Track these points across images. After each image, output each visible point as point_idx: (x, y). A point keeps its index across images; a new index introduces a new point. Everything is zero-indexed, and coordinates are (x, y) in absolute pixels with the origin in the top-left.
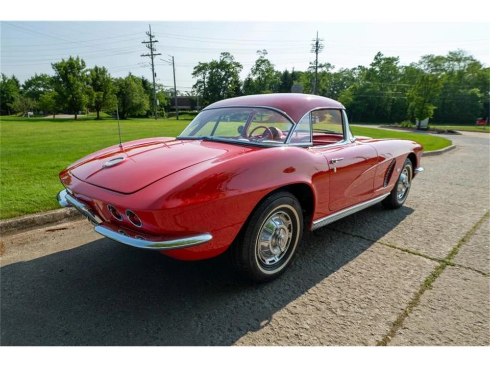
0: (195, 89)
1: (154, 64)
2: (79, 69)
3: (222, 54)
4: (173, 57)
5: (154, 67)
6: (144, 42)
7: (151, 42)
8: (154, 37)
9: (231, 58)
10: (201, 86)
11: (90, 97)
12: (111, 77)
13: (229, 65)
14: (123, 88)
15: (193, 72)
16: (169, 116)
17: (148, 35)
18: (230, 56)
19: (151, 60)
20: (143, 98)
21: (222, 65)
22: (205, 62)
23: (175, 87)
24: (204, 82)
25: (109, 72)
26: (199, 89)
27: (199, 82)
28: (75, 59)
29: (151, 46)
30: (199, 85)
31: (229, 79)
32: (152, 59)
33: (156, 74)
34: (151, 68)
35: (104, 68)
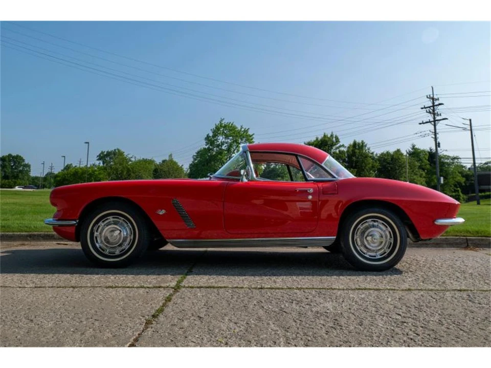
1: (437, 131)
2: (332, 145)
4: (470, 120)
5: (438, 136)
6: (425, 108)
7: (433, 106)
8: (438, 99)
12: (371, 152)
14: (388, 163)
17: (430, 98)
19: (433, 126)
20: (416, 174)
23: (474, 158)
25: (368, 146)
28: (329, 136)
29: (434, 110)
32: (435, 126)
33: (439, 143)
34: (434, 136)
35: (363, 142)
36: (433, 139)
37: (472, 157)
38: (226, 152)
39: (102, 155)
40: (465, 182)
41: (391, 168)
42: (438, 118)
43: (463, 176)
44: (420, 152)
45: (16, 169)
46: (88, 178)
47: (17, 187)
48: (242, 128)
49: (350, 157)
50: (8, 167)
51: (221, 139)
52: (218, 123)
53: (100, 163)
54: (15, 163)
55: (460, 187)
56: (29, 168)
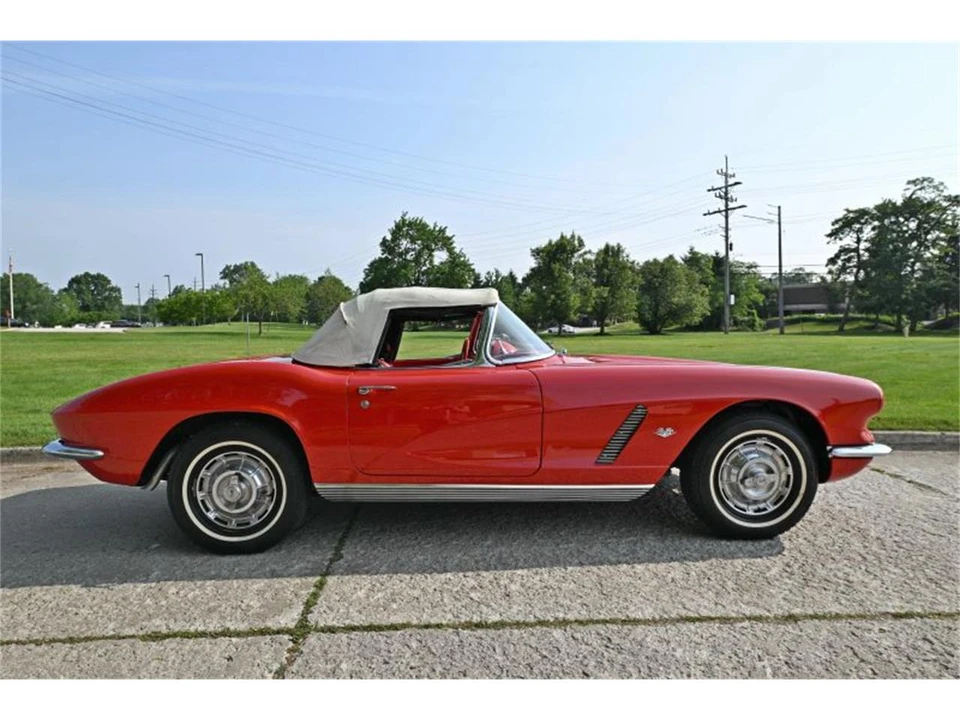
0: (834, 268)
1: (730, 226)
2: (574, 251)
3: (909, 183)
4: (779, 208)
5: (730, 233)
6: (714, 190)
7: (726, 187)
8: (734, 176)
9: (936, 187)
10: (849, 260)
11: (586, 298)
12: (631, 260)
13: (931, 204)
14: (655, 277)
15: (829, 232)
16: (770, 326)
17: (722, 174)
18: (936, 183)
19: (724, 219)
20: (697, 292)
21: (911, 207)
22: (862, 207)
23: (780, 266)
24: (856, 250)
25: (627, 252)
26: (844, 264)
27: (844, 250)
28: (569, 237)
29: (726, 193)
30: (842, 258)
31: (929, 237)
32: (727, 217)
33: (731, 245)
34: (724, 234)
35: (619, 246)
36: (724, 238)
37: (777, 264)
38: (413, 264)
39: (227, 271)
40: (763, 301)
41: (660, 284)
42: (731, 205)
43: (762, 292)
44: (700, 258)
45: (98, 294)
46: (207, 309)
47: (102, 324)
48: (435, 225)
49: (599, 268)
50: (86, 292)
51: (405, 244)
52: (398, 219)
53: (225, 284)
54: (96, 285)
55: (756, 309)
56: (120, 293)
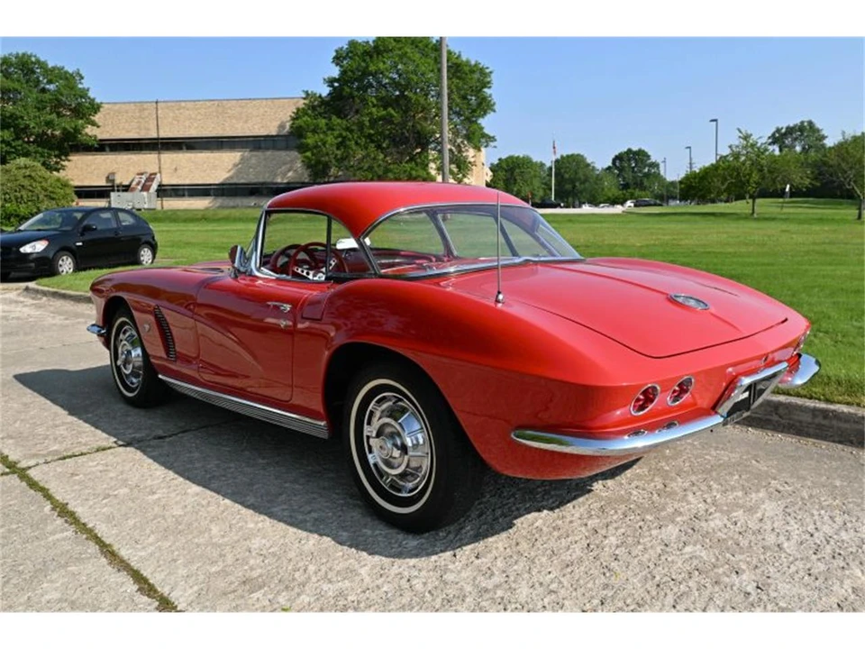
39: (777, 135)
45: (638, 171)
50: (627, 169)
53: (774, 150)
54: (636, 161)
56: (658, 168)
